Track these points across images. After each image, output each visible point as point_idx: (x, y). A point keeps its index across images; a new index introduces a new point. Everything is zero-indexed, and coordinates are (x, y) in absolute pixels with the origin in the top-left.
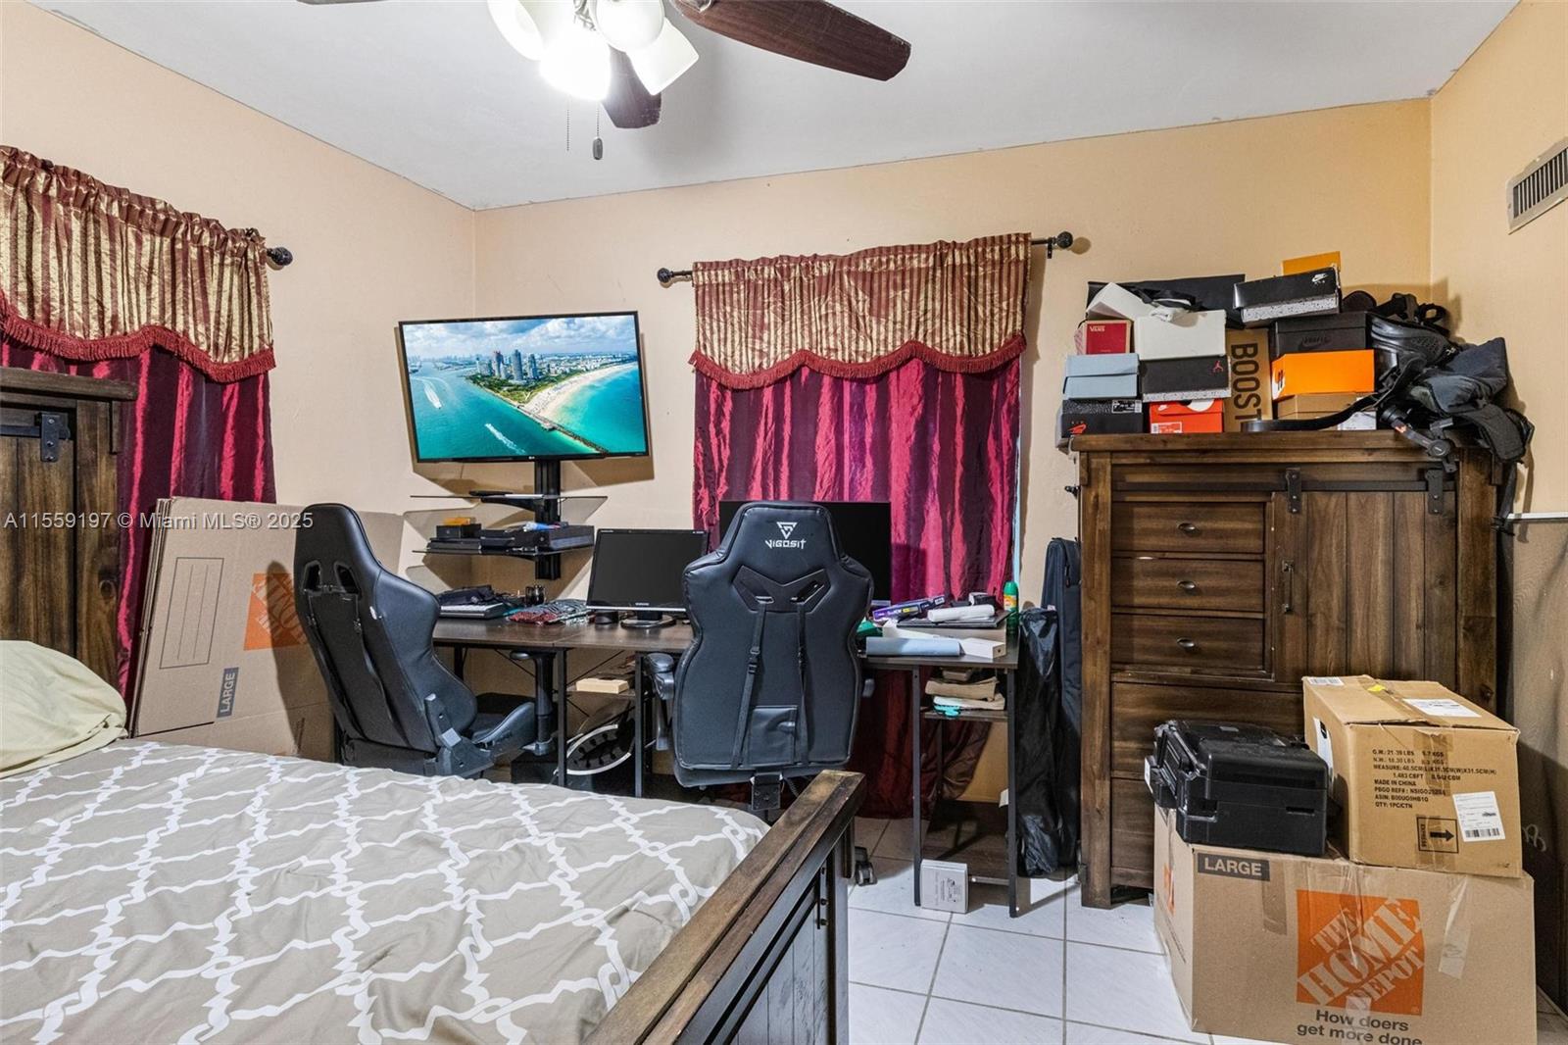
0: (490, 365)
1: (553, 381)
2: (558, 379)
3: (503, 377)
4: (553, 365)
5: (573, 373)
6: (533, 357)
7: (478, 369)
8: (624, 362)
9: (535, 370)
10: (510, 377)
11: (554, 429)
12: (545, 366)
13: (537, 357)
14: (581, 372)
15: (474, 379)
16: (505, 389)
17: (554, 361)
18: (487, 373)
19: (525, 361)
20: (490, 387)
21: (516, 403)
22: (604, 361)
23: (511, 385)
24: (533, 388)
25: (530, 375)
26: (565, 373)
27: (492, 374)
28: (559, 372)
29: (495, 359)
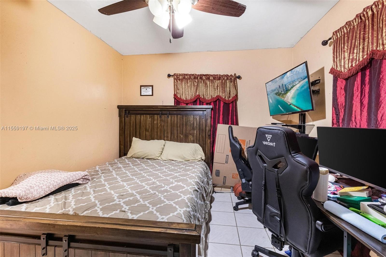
0: (278, 89)
1: (289, 90)
2: (290, 89)
3: (281, 92)
4: (289, 85)
5: (293, 86)
6: (285, 84)
7: (276, 91)
8: (304, 79)
9: (286, 88)
10: (282, 92)
11: (290, 104)
12: (287, 86)
13: (286, 84)
14: (295, 86)
15: (276, 94)
16: (281, 95)
17: (289, 84)
18: (278, 92)
19: (284, 86)
20: (279, 95)
21: (283, 99)
22: (300, 80)
23: (282, 94)
24: (286, 93)
25: (285, 90)
26: (291, 87)
27: (279, 92)
28: (290, 87)
29: (279, 87)
